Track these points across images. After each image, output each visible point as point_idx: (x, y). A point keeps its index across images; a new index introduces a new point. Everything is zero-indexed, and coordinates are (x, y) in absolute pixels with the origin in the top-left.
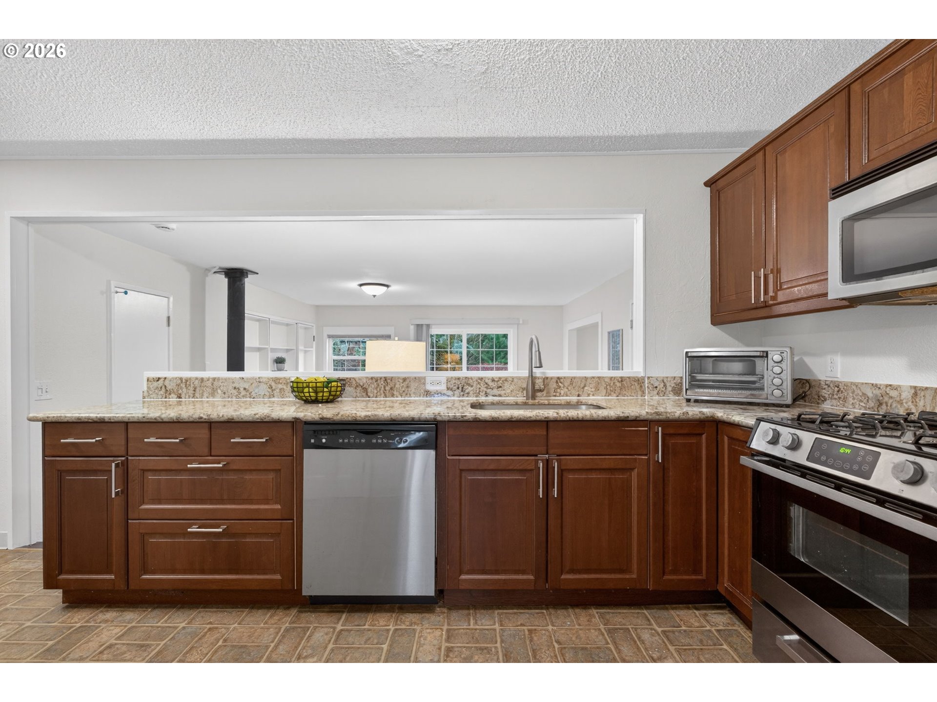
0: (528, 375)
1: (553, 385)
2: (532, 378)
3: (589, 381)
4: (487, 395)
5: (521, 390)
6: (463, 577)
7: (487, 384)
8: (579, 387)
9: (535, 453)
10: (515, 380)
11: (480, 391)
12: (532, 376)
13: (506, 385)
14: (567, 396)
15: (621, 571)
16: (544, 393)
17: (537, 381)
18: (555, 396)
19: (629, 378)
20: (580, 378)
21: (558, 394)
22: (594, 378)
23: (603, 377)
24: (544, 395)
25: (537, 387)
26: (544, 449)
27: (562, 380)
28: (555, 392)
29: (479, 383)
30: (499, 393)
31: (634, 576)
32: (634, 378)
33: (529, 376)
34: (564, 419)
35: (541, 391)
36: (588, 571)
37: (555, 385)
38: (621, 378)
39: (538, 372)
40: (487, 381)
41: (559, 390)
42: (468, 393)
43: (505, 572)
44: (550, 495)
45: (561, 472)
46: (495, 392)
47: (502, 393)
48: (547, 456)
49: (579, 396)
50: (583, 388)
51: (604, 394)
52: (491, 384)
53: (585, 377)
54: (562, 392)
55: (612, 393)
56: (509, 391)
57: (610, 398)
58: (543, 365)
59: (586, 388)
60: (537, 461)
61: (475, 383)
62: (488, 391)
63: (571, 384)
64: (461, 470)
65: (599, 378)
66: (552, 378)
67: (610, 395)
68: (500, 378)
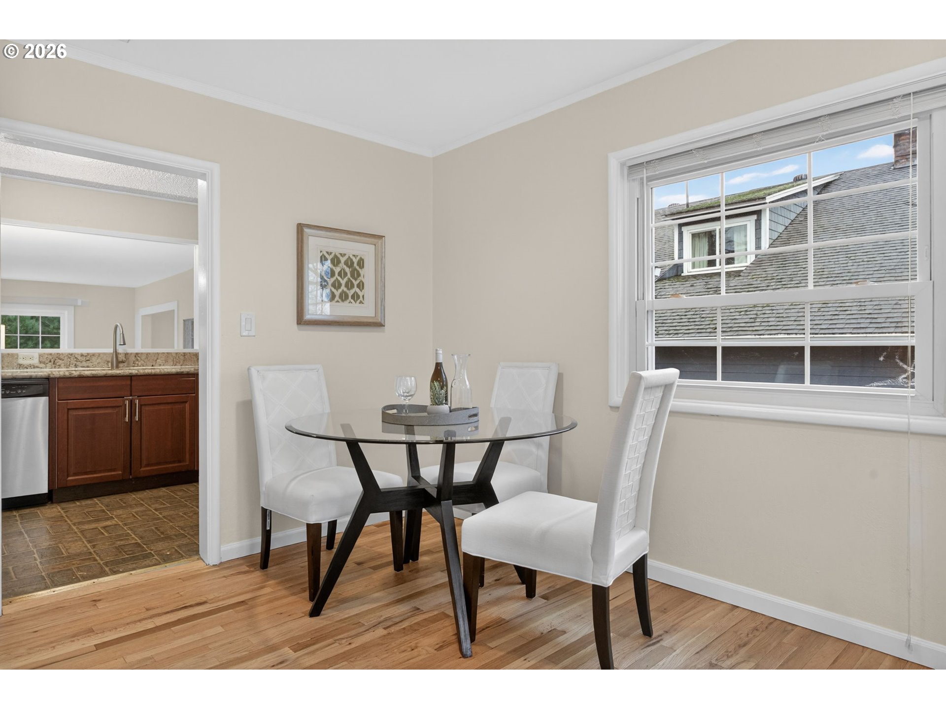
0: (112, 352)
1: (133, 358)
2: (116, 353)
3: (160, 355)
4: (76, 366)
5: (106, 362)
6: (70, 478)
7: (76, 358)
8: (153, 360)
9: (122, 396)
10: (102, 355)
11: (70, 364)
12: (116, 352)
13: (93, 359)
14: (143, 366)
15: (180, 461)
16: (125, 364)
17: (120, 356)
18: (134, 366)
19: (189, 353)
20: (153, 353)
21: (136, 365)
22: (164, 353)
23: (171, 353)
24: (126, 365)
25: (120, 360)
26: (129, 393)
27: (139, 355)
28: (133, 363)
29: (70, 358)
30: (87, 365)
31: (187, 463)
32: (192, 353)
33: (114, 352)
34: (143, 374)
35: (123, 362)
36: (159, 464)
37: (134, 359)
38: (184, 353)
39: (121, 349)
40: (76, 356)
41: (137, 362)
42: (60, 365)
43: (100, 472)
44: (133, 420)
45: (141, 406)
46: (84, 364)
47: (90, 364)
48: (131, 397)
49: (152, 366)
50: (156, 360)
51: (172, 364)
52: (79, 358)
53: (157, 353)
54: (140, 364)
55: (178, 364)
56: (96, 363)
57: (176, 367)
58: (126, 343)
59: (158, 361)
60: (124, 401)
61: (66, 358)
62: (77, 363)
63: (147, 358)
64: (68, 409)
65: (167, 353)
66: (131, 354)
67: (175, 365)
68: (88, 354)
